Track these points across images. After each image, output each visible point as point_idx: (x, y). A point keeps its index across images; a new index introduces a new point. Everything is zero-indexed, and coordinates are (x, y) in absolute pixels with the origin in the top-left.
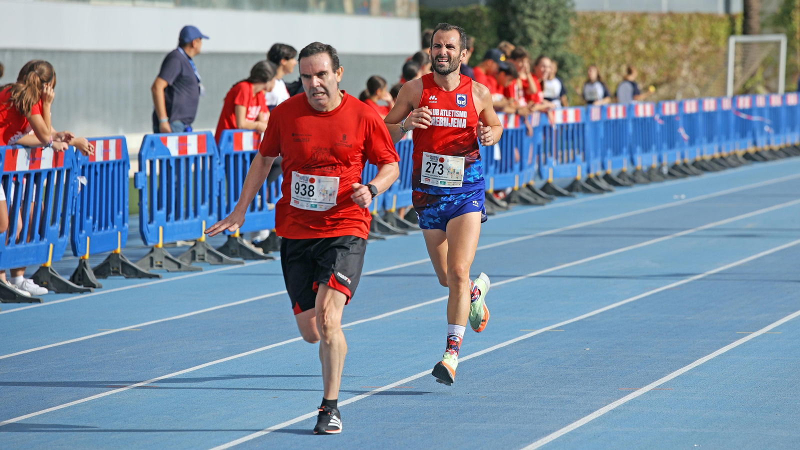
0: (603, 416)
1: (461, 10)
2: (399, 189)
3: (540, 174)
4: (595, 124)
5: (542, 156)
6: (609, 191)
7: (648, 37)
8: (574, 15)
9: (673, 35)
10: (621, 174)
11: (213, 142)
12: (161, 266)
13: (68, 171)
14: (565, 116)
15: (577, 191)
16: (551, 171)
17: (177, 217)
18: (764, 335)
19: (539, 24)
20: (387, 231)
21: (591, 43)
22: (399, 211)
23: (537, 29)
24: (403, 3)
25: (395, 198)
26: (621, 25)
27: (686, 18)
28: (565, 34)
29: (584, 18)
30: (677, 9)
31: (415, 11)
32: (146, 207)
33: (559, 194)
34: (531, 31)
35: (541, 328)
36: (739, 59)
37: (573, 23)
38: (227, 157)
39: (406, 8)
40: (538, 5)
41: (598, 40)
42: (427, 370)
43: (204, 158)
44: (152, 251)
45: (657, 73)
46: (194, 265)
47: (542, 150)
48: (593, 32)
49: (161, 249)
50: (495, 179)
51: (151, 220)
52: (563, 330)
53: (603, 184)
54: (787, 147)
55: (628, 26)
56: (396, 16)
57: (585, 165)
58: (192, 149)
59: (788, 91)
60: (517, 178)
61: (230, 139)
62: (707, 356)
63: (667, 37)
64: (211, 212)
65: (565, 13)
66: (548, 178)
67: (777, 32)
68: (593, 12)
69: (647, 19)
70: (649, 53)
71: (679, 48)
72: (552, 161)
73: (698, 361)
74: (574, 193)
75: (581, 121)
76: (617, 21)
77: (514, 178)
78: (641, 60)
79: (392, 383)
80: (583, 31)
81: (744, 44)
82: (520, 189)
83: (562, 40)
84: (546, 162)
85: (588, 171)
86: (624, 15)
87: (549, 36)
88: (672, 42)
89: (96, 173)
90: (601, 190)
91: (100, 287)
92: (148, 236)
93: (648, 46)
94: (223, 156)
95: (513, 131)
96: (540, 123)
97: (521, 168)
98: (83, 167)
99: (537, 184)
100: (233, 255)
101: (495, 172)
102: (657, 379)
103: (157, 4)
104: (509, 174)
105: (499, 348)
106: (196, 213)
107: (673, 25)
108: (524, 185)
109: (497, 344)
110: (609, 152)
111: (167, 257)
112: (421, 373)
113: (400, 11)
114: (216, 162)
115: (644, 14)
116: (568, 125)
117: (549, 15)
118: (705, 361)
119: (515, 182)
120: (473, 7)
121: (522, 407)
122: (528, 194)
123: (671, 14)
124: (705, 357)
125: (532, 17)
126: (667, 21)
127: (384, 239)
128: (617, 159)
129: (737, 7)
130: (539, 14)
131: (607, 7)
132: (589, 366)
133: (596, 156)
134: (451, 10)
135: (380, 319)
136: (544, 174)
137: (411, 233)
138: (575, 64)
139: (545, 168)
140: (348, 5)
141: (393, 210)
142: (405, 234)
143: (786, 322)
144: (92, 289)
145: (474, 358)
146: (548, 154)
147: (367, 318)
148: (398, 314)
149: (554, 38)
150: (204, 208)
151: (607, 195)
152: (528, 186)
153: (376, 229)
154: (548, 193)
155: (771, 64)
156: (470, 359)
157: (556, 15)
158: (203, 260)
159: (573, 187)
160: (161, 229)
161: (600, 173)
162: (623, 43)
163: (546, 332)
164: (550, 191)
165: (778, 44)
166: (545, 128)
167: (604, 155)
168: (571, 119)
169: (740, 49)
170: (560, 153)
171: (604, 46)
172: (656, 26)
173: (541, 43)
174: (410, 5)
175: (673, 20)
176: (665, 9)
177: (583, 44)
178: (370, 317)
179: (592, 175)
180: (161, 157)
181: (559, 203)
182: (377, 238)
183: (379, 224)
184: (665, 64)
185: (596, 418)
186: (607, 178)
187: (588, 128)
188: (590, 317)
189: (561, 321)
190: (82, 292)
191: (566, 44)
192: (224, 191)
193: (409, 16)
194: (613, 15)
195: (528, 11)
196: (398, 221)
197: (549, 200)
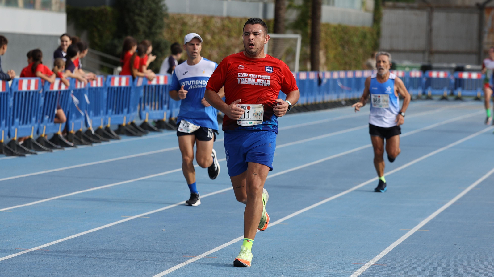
0: (171, 273)
1: (94, 8)
2: (48, 122)
3: (140, 117)
5: (142, 105)
7: (214, 32)
8: (167, 15)
9: (230, 31)
14: (158, 80)
15: (164, 128)
16: (147, 115)
18: (277, 225)
19: (144, 20)
20: (40, 149)
21: (177, 33)
23: (142, 23)
24: (56, 3)
25: (45, 128)
26: (197, 23)
27: (238, 21)
28: (161, 27)
29: (173, 18)
30: (232, 15)
31: (64, 8)
33: (152, 130)
34: (138, 24)
35: (134, 215)
36: (270, 49)
37: (166, 21)
39: (58, 5)
40: (144, 7)
42: (59, 239)
45: (218, 55)
47: (142, 101)
48: (178, 27)
50: (111, 118)
52: (149, 217)
54: (298, 106)
55: (201, 25)
56: (51, 10)
57: (169, 112)
59: (301, 70)
60: (125, 118)
62: (240, 237)
63: (226, 33)
65: (161, 13)
66: (145, 119)
67: (296, 33)
68: (179, 14)
69: (213, 21)
70: (214, 42)
71: (233, 40)
72: (148, 107)
73: (234, 240)
74: (161, 130)
75: (168, 83)
76: (195, 20)
77: (123, 118)
78: (208, 47)
79: (35, 247)
80: (172, 26)
81: (275, 40)
82: (127, 125)
83: (158, 31)
84: (144, 109)
85: (171, 116)
86: (199, 17)
87: (150, 28)
88: (229, 36)
93: (213, 37)
95: (124, 88)
96: (143, 84)
97: (128, 112)
99: (138, 122)
101: (112, 114)
102: (207, 251)
104: (120, 116)
105: (107, 227)
107: (230, 25)
108: (129, 123)
109: (106, 224)
112: (55, 241)
113: (54, 7)
115: (212, 17)
116: (159, 86)
117: (151, 14)
118: (238, 240)
120: (103, 7)
121: (120, 265)
122: (132, 129)
123: (229, 18)
124: (239, 238)
125: (139, 15)
126: (226, 22)
127: (36, 154)
129: (271, 15)
130: (144, 14)
131: (188, 11)
132: (164, 241)
134: (87, 8)
135: (30, 206)
136: (143, 117)
137: (55, 151)
138: (166, 47)
139: (144, 112)
140: (21, 3)
141: (43, 135)
142: (51, 151)
143: (292, 218)
145: (90, 233)
146: (146, 104)
147: (22, 204)
148: (42, 203)
149: (153, 30)
152: (132, 124)
153: (32, 147)
154: (145, 129)
155: (291, 53)
156: (87, 234)
157: (155, 15)
159: (161, 126)
163: (138, 218)
164: (145, 128)
165: (296, 40)
166: (145, 87)
168: (162, 82)
169: (271, 42)
170: (153, 104)
172: (219, 24)
173: (145, 32)
174: (61, 3)
175: (230, 22)
176: (225, 14)
177: (172, 34)
178: (24, 204)
179: (173, 118)
181: (151, 136)
182: (32, 153)
183: (34, 144)
184: (224, 50)
185: (167, 274)
188: (167, 209)
189: (148, 211)
191: (161, 33)
193: (59, 11)
194: (192, 17)
195: (137, 11)
196: (46, 142)
197: (145, 133)
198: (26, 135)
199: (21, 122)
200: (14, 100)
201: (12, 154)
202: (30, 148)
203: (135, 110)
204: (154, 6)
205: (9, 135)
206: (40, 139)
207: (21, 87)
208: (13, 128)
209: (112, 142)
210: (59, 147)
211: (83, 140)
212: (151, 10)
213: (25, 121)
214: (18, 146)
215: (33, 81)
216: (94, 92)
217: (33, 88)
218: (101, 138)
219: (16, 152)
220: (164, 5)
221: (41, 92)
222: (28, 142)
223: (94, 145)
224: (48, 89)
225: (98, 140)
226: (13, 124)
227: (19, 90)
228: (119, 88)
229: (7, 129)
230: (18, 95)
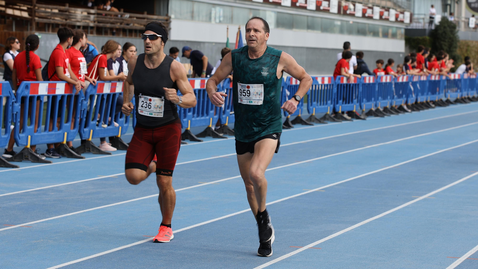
3: (446, 96)
4: (465, 80)
6: (469, 103)
8: (459, 41)
10: (473, 97)
11: (333, 79)
12: (313, 121)
13: (283, 87)
14: (455, 76)
17: (320, 104)
19: (446, 44)
20: (392, 114)
21: (464, 50)
22: (396, 106)
24: (400, 35)
26: (475, 45)
28: (456, 47)
29: (462, 43)
31: (403, 37)
32: (310, 101)
34: (443, 46)
37: (458, 44)
38: (338, 85)
41: (467, 50)
43: (330, 85)
44: (312, 116)
46: (325, 122)
47: (446, 87)
48: (465, 47)
49: (314, 116)
51: (311, 105)
53: (467, 101)
56: (397, 39)
58: (326, 82)
61: (339, 79)
64: (332, 103)
65: (456, 40)
66: (448, 97)
68: (465, 40)
72: (449, 91)
75: (460, 78)
76: (474, 43)
80: (462, 47)
82: (438, 101)
83: (454, 49)
84: (448, 92)
85: (462, 95)
86: (476, 42)
87: (450, 48)
89: (293, 89)
90: (465, 102)
91: (293, 127)
92: (310, 111)
94: (337, 85)
97: (439, 93)
98: (288, 86)
99: (444, 99)
100: (339, 119)
103: (315, 31)
104: (434, 96)
106: (327, 104)
108: (439, 99)
110: (470, 90)
111: (316, 119)
113: (399, 37)
114: (334, 86)
117: (450, 41)
119: (436, 98)
120: (424, 37)
125: (444, 41)
128: (472, 92)
130: (447, 40)
131: (470, 39)
133: (465, 90)
134: (416, 37)
139: (447, 94)
140: (381, 34)
142: (398, 114)
144: (290, 128)
149: (452, 49)
150: (329, 102)
151: (468, 105)
152: (441, 100)
157: (453, 41)
158: (328, 120)
159: (457, 101)
160: (314, 109)
161: (466, 96)
162: (475, 52)
164: (448, 103)
167: (468, 90)
168: (457, 77)
170: (452, 89)
171: (469, 52)
174: (402, 35)
177: (462, 51)
179: (463, 97)
180: (315, 84)
181: (451, 107)
182: (388, 116)
186: (469, 98)
187: (462, 81)
190: (287, 129)
191: (456, 51)
192: (336, 97)
193: (401, 39)
194: (472, 42)
195: (443, 39)
197: (448, 105)
198: (385, 105)
199: (382, 99)
200: (379, 87)
201: (377, 116)
202: (387, 113)
203: (442, 92)
204: (452, 36)
205: (376, 106)
206: (392, 108)
207: (382, 80)
208: (378, 102)
209: (430, 110)
210: (402, 112)
211: (415, 109)
212: (450, 38)
213: (385, 98)
214: (380, 112)
215: (388, 77)
216: (422, 83)
217: (388, 81)
218: (424, 107)
219: (379, 115)
220: (457, 36)
221: (393, 82)
222: (385, 109)
223: (421, 111)
224: (397, 81)
225: (423, 109)
226: (378, 99)
227: (380, 82)
228: (435, 81)
229: (375, 102)
230: (381, 84)
